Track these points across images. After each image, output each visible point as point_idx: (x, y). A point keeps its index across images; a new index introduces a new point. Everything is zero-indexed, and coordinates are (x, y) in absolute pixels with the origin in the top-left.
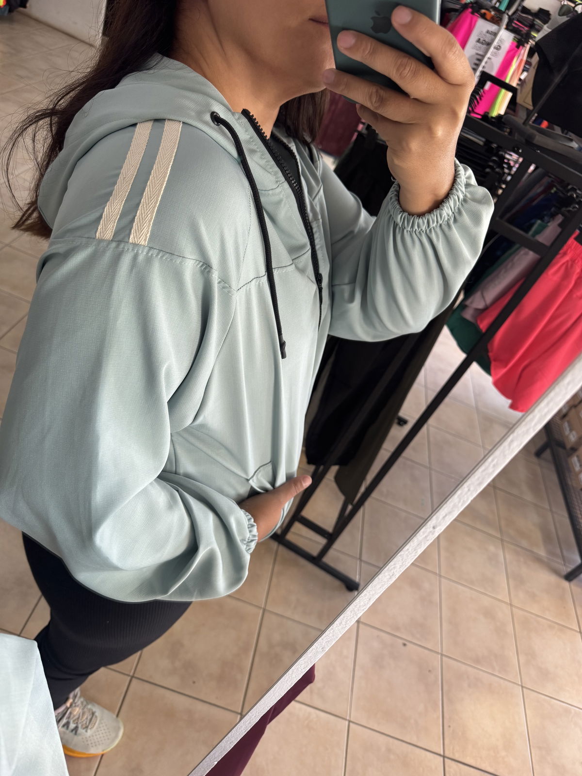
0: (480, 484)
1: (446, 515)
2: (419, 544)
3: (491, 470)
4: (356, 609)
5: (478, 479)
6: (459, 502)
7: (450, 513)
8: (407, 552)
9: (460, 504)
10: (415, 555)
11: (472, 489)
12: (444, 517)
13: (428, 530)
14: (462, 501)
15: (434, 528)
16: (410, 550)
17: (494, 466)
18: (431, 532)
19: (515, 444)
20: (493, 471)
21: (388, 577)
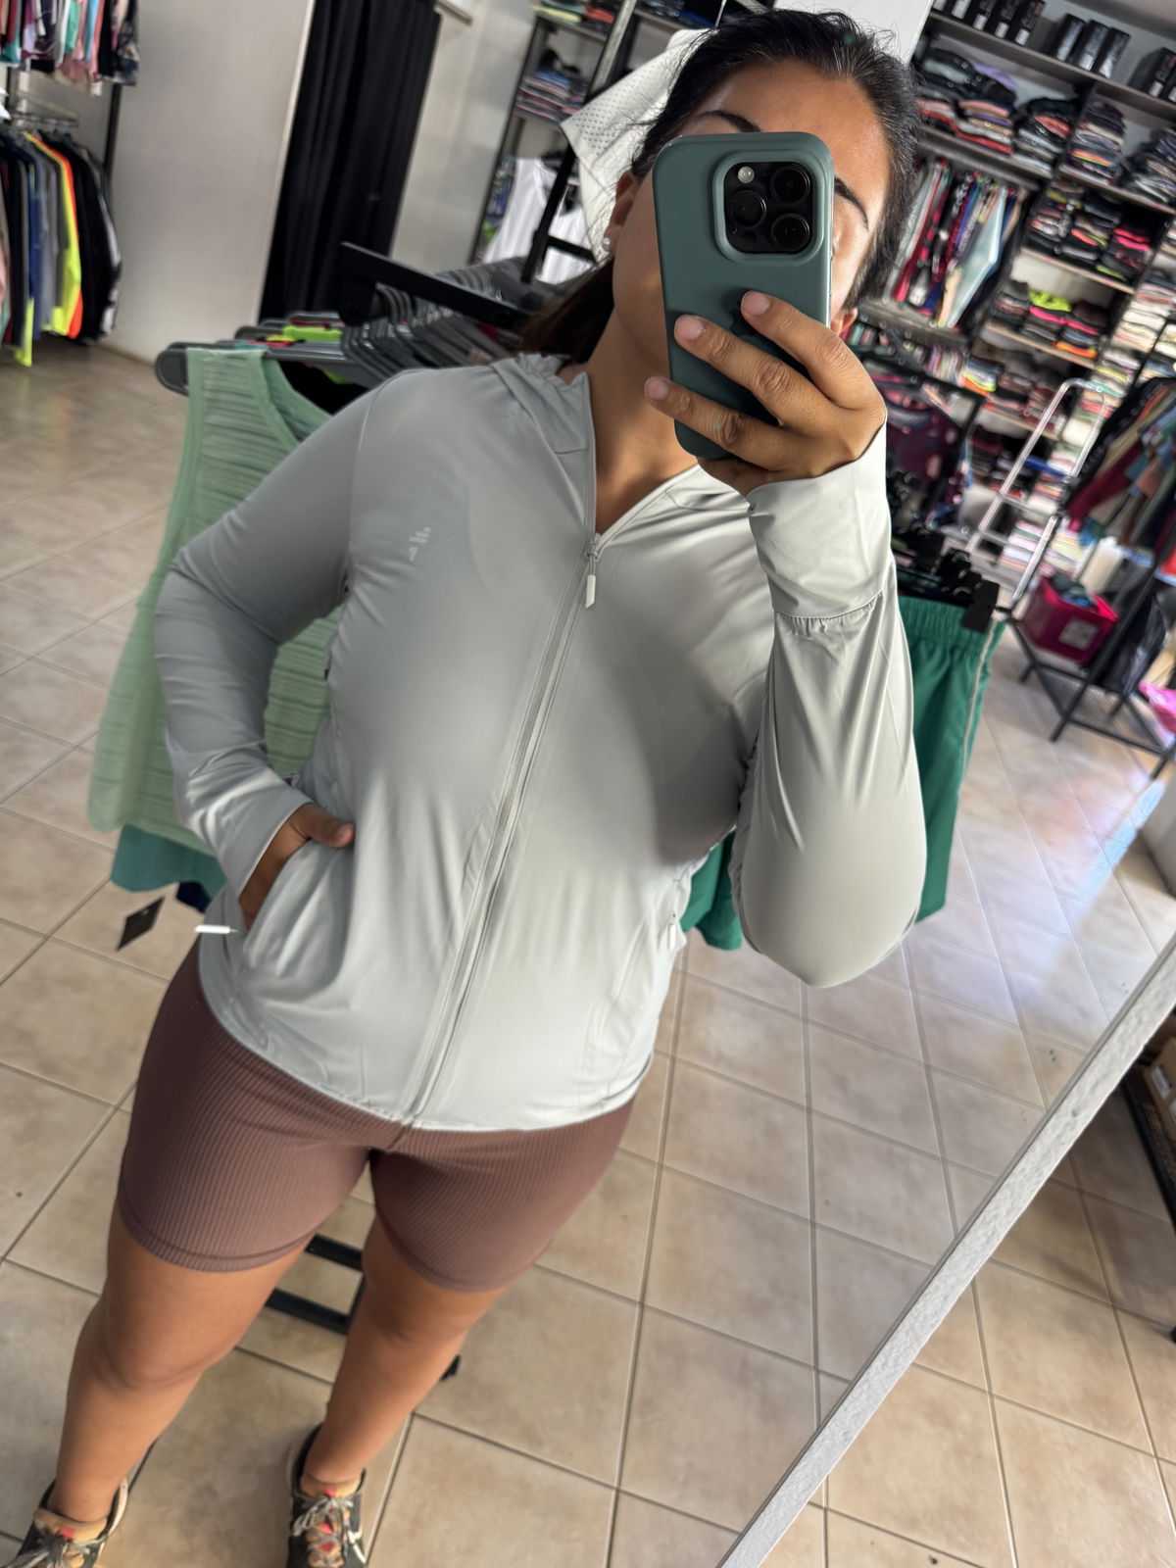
1: (1097, 1083)
2: (1045, 1156)
4: (917, 1324)
5: (1156, 996)
6: (1122, 1050)
7: (1105, 1076)
8: (1021, 1177)
9: (1123, 1056)
10: (1038, 1182)
11: (1146, 1018)
12: (1094, 1091)
13: (1064, 1121)
14: (1127, 1048)
15: (1075, 1114)
18: (1068, 1124)
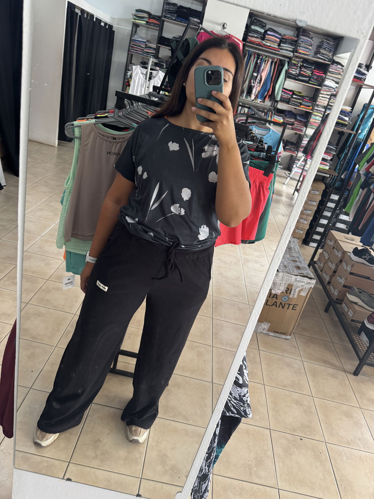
0: (302, 203)
1: (293, 221)
2: (286, 239)
3: (304, 195)
5: (301, 201)
6: (296, 213)
7: (294, 219)
8: (282, 244)
9: (297, 215)
10: (286, 245)
11: (299, 206)
12: (292, 222)
13: (288, 230)
14: (297, 213)
15: (290, 228)
16: (283, 243)
17: (305, 193)
18: (289, 231)
19: (309, 182)
20: (305, 196)
21: (278, 260)
